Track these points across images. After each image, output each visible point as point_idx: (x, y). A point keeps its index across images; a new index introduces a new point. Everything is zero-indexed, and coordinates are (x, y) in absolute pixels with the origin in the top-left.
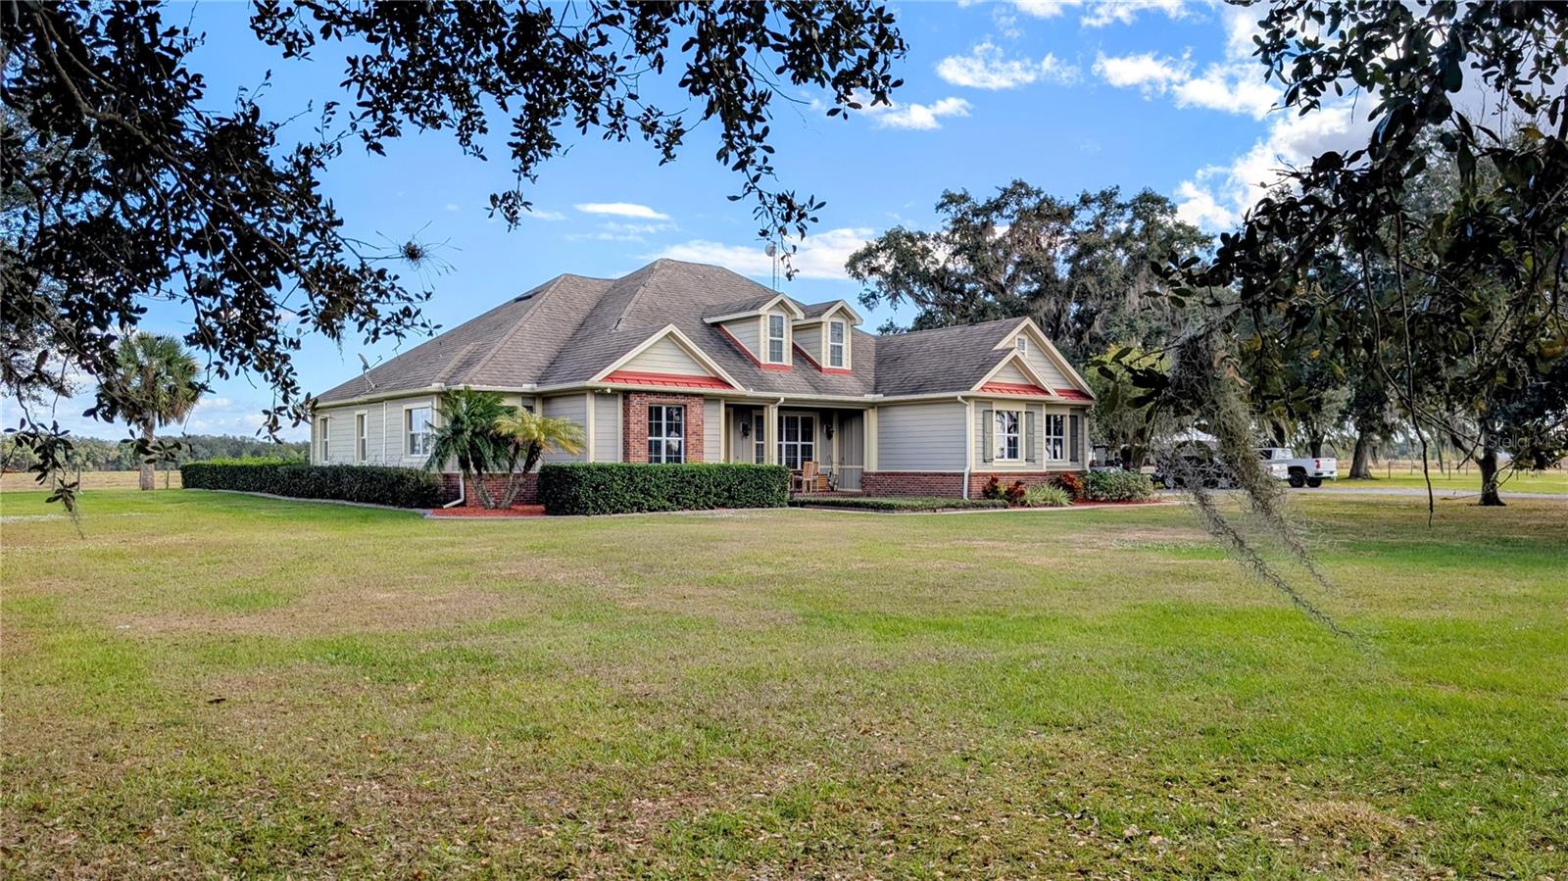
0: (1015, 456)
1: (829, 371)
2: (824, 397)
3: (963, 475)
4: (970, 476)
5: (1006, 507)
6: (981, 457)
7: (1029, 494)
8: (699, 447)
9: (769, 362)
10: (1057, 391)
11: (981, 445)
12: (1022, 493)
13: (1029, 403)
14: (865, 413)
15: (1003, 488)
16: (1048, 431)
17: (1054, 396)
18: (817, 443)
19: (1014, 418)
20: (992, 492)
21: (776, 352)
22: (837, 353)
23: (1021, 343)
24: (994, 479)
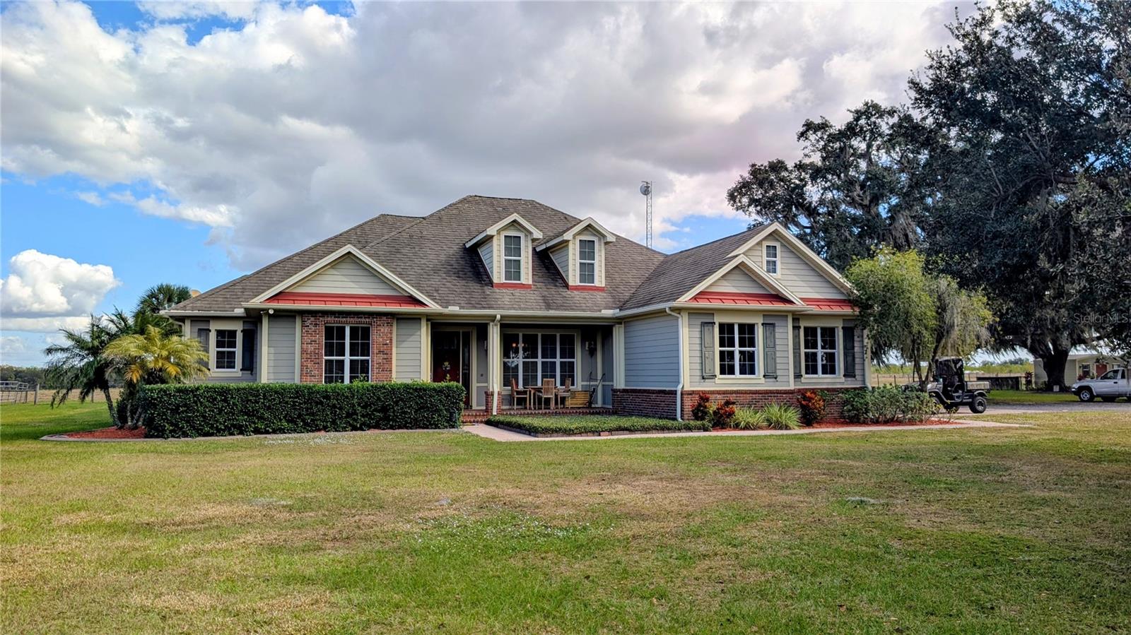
0: (752, 372)
1: (577, 288)
2: (552, 313)
3: (674, 393)
4: (682, 394)
5: (706, 430)
6: (698, 373)
7: (742, 414)
8: (386, 366)
9: (503, 281)
10: (803, 299)
11: (698, 360)
12: (731, 414)
13: (766, 314)
14: (614, 329)
15: (712, 407)
16: (811, 343)
17: (799, 305)
18: (578, 360)
19: (747, 330)
20: (699, 412)
21: (513, 269)
22: (587, 272)
23: (772, 251)
24: (704, 397)
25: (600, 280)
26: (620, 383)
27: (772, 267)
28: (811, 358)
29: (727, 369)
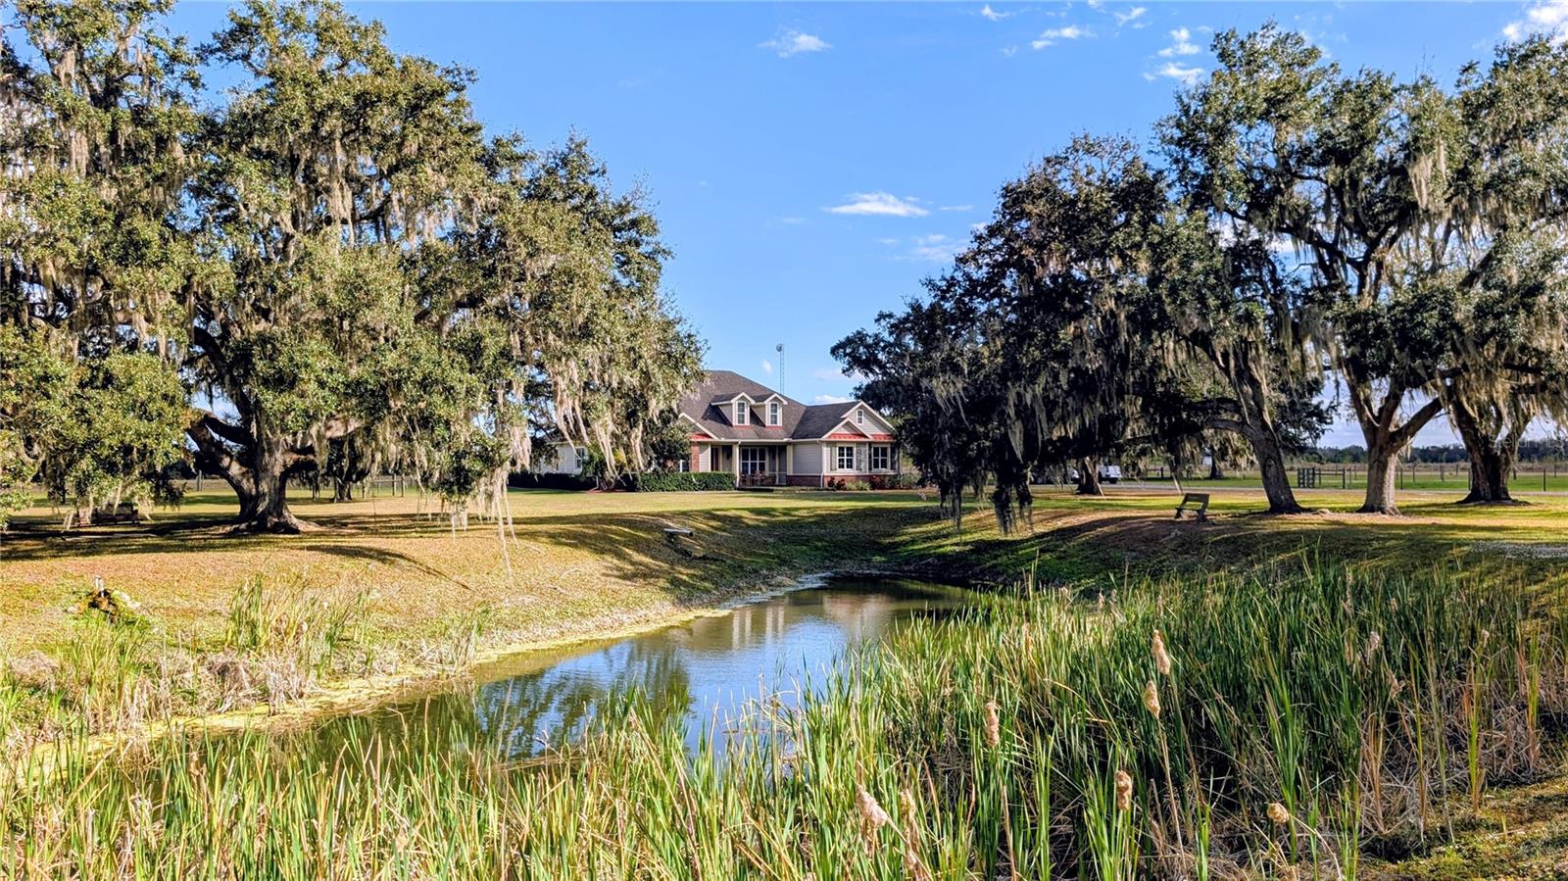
0: (852, 467)
1: (769, 428)
3: (819, 476)
4: (822, 477)
6: (830, 468)
7: (848, 485)
9: (738, 425)
10: (873, 435)
11: (830, 463)
12: (844, 484)
13: (858, 443)
14: (787, 448)
15: (836, 482)
16: (876, 454)
17: (871, 439)
18: (767, 462)
19: (850, 449)
20: (831, 483)
21: (741, 419)
22: (774, 419)
23: (860, 413)
24: (833, 478)
25: (780, 423)
26: (790, 472)
27: (860, 421)
28: (876, 461)
29: (841, 466)
